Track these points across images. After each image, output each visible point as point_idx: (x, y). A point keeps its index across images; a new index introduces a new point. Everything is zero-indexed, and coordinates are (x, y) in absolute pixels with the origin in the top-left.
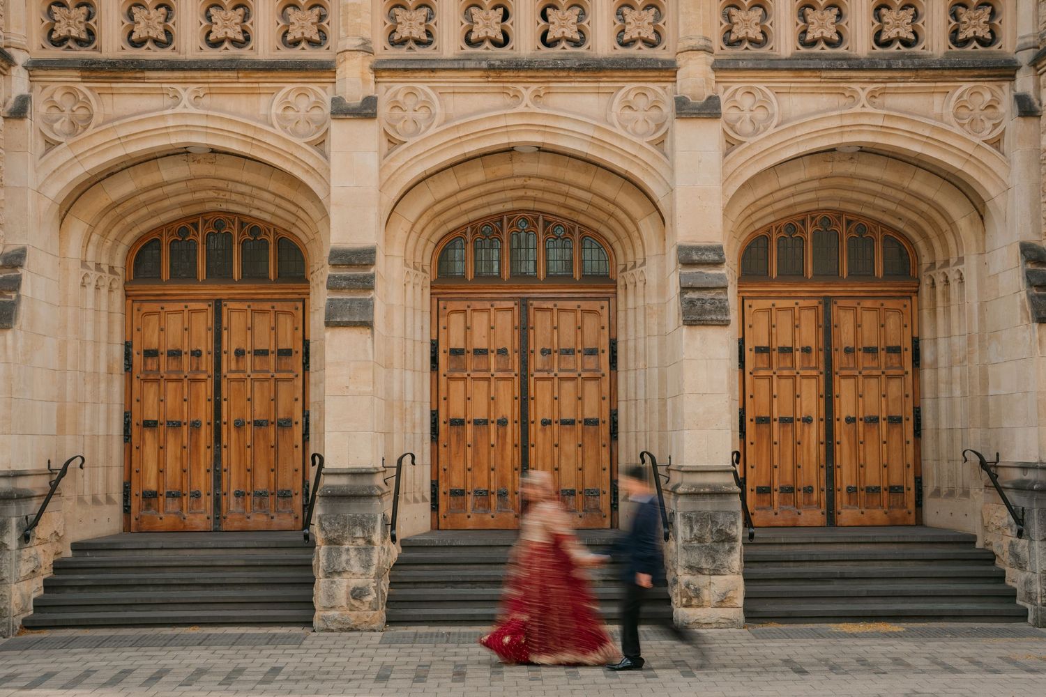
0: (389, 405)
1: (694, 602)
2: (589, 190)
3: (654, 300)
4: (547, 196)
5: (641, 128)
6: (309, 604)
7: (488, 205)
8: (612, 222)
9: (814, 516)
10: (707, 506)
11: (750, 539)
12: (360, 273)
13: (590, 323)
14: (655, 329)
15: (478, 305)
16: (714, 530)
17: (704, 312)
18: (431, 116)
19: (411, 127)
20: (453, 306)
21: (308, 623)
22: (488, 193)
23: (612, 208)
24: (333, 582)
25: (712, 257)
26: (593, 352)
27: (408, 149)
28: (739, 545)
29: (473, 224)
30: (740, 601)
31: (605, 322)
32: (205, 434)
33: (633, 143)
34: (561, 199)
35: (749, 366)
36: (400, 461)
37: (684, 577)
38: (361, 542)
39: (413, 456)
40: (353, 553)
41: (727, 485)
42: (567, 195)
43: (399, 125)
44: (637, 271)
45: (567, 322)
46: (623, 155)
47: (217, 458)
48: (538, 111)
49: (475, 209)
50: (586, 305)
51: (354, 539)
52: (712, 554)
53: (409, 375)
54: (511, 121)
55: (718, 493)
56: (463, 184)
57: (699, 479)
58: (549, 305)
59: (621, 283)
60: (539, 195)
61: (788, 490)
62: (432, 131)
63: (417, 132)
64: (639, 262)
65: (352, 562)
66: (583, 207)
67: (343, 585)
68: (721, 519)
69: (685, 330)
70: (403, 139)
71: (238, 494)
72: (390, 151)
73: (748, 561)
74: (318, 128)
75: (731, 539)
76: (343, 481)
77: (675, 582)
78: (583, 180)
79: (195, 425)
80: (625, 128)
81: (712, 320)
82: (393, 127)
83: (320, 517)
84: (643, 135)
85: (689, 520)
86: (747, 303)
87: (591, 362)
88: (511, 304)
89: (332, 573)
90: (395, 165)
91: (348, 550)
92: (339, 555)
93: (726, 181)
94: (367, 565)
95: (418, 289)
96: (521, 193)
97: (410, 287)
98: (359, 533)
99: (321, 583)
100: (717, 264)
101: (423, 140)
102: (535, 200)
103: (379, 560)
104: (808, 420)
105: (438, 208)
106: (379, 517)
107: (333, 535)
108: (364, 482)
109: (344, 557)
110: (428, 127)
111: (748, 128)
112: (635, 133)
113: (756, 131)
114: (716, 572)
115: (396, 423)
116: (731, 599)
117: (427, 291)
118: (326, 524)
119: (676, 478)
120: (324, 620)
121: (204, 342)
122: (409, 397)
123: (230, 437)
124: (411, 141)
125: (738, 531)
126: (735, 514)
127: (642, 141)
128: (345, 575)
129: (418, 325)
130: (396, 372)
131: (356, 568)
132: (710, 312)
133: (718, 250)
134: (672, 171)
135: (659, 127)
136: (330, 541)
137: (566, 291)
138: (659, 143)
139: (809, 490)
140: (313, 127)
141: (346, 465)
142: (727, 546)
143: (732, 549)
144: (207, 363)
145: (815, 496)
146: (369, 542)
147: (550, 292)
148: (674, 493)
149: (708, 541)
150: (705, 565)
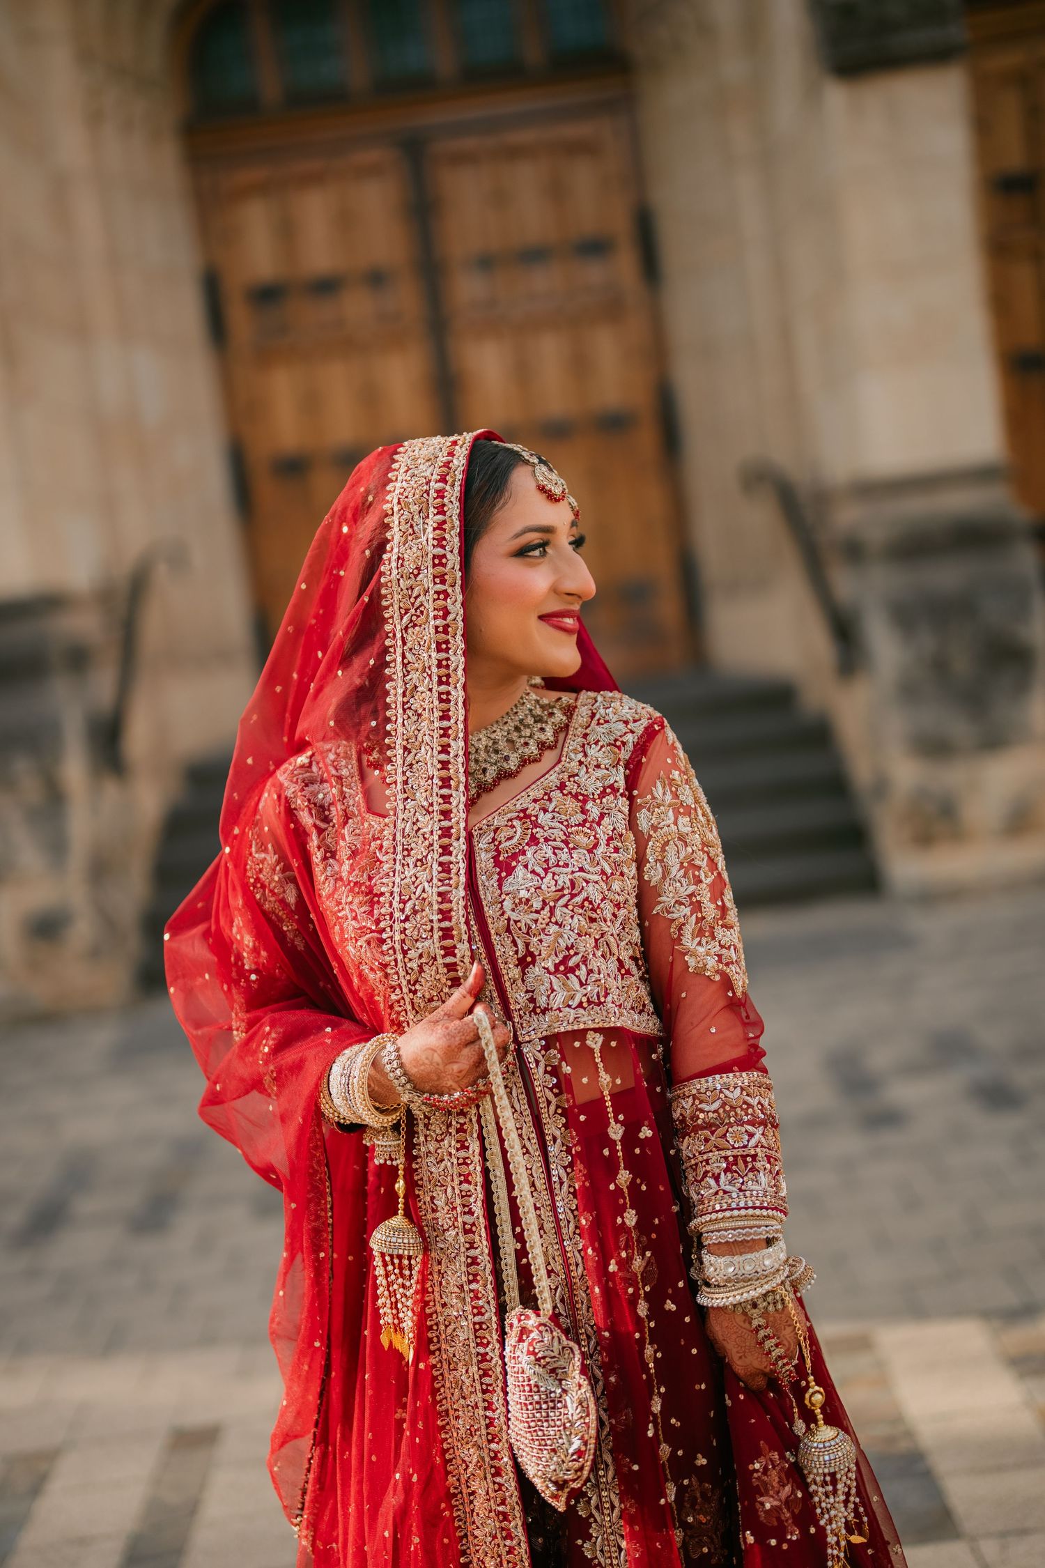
1: (942, 830)
26: (595, 248)
37: (907, 773)
58: (472, 142)
69: (836, 96)
87: (594, 273)
95: (137, 137)
97: (108, 130)
119: (848, 514)
129: (152, 231)
137: (511, 103)
148: (854, 551)
149: (962, 664)
150: (959, 728)
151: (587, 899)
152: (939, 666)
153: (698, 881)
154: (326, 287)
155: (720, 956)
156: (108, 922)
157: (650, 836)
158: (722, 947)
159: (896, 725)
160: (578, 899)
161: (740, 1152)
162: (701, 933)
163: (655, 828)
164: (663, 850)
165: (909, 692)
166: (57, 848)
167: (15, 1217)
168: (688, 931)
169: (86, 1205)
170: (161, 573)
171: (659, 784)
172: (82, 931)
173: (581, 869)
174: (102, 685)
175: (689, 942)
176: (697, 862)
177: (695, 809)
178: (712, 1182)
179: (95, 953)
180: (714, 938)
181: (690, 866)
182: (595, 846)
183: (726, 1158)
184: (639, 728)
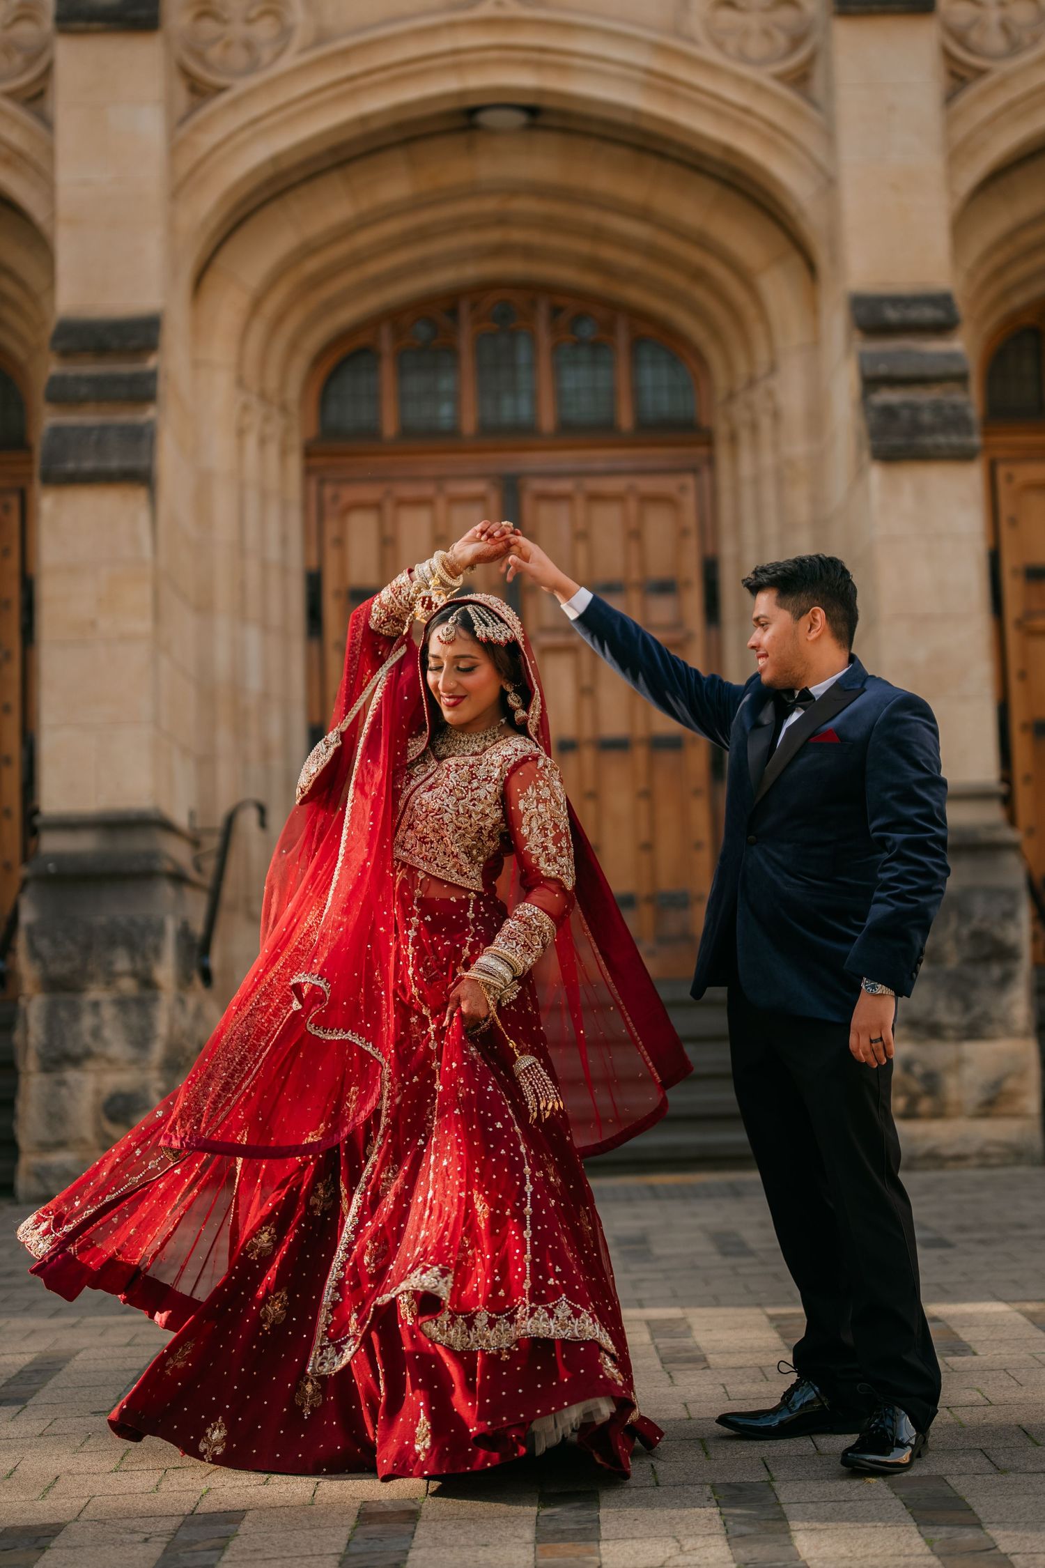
0: (207, 695)
1: (925, 1105)
2: (644, 214)
3: (798, 448)
4: (556, 241)
5: (756, 47)
7: (423, 266)
8: (700, 294)
12: (124, 368)
13: (658, 526)
14: (802, 510)
15: (408, 491)
16: (965, 932)
17: (917, 428)
18: (285, 33)
19: (239, 58)
20: (352, 494)
22: (421, 234)
23: (696, 256)
24: (62, 1083)
25: (929, 314)
26: (666, 587)
27: (235, 104)
28: (1026, 966)
29: (393, 316)
30: (1033, 1102)
31: (690, 517)
33: (740, 80)
34: (583, 247)
35: (1013, 609)
36: (231, 820)
38: (128, 985)
39: (262, 810)
40: (108, 1012)
41: (992, 827)
42: (598, 234)
43: (214, 53)
44: (758, 396)
45: (608, 522)
46: (719, 109)
48: (527, 13)
49: (396, 275)
50: (648, 485)
51: (111, 978)
52: (962, 989)
53: (253, 636)
54: (467, 39)
55: (970, 846)
56: (365, 204)
58: (565, 486)
59: (722, 429)
60: (534, 237)
62: (288, 61)
63: (254, 66)
64: (761, 370)
65: (108, 1033)
66: (634, 261)
67: (86, 1089)
68: (979, 906)
69: (876, 474)
70: (221, 80)
72: (193, 110)
74: (30, 61)
75: (1005, 953)
76: (85, 843)
78: (632, 189)
80: (720, 46)
81: (938, 447)
82: (200, 57)
83: (30, 930)
84: (760, 63)
86: (1002, 471)
87: (663, 607)
88: (478, 487)
89: (59, 1059)
90: (207, 140)
91: (96, 1005)
92: (76, 1016)
93: (956, 155)
94: (142, 1039)
95: (273, 450)
96: (493, 236)
97: (251, 442)
98: (122, 962)
99: (34, 1085)
100: (943, 328)
101: (270, 84)
102: (528, 252)
103: (171, 1028)
105: (312, 265)
106: (171, 927)
107: (59, 969)
108: (138, 843)
109: (87, 1021)
110: (278, 55)
111: (997, 42)
112: (743, 58)
113: (1015, 48)
114: (973, 1032)
115: (224, 738)
116: (1013, 1096)
117: (295, 463)
118: (44, 944)
120: (41, 1174)
122: (254, 683)
124: (241, 86)
125: (1023, 933)
126: (1012, 895)
127: (762, 76)
128: (90, 1065)
129: (273, 529)
130: (223, 625)
131: (117, 1045)
132: (932, 430)
133: (943, 301)
134: (829, 135)
135: (797, 41)
136: (54, 985)
137: (600, 457)
138: (800, 79)
140: (18, 60)
141: (92, 803)
142: (996, 971)
143: (1006, 980)
146: (148, 983)
147: (567, 459)
150: (947, 1017)
151: (442, 818)
153: (546, 836)
155: (559, 871)
157: (524, 813)
158: (560, 866)
160: (438, 817)
161: (530, 945)
162: (549, 860)
163: (527, 809)
164: (530, 820)
168: (542, 860)
170: (249, 819)
171: (530, 788)
173: (448, 806)
175: (543, 864)
176: (547, 826)
177: (550, 800)
178: (515, 944)
180: (556, 862)
181: (543, 829)
182: (463, 799)
183: (525, 942)
184: (520, 755)
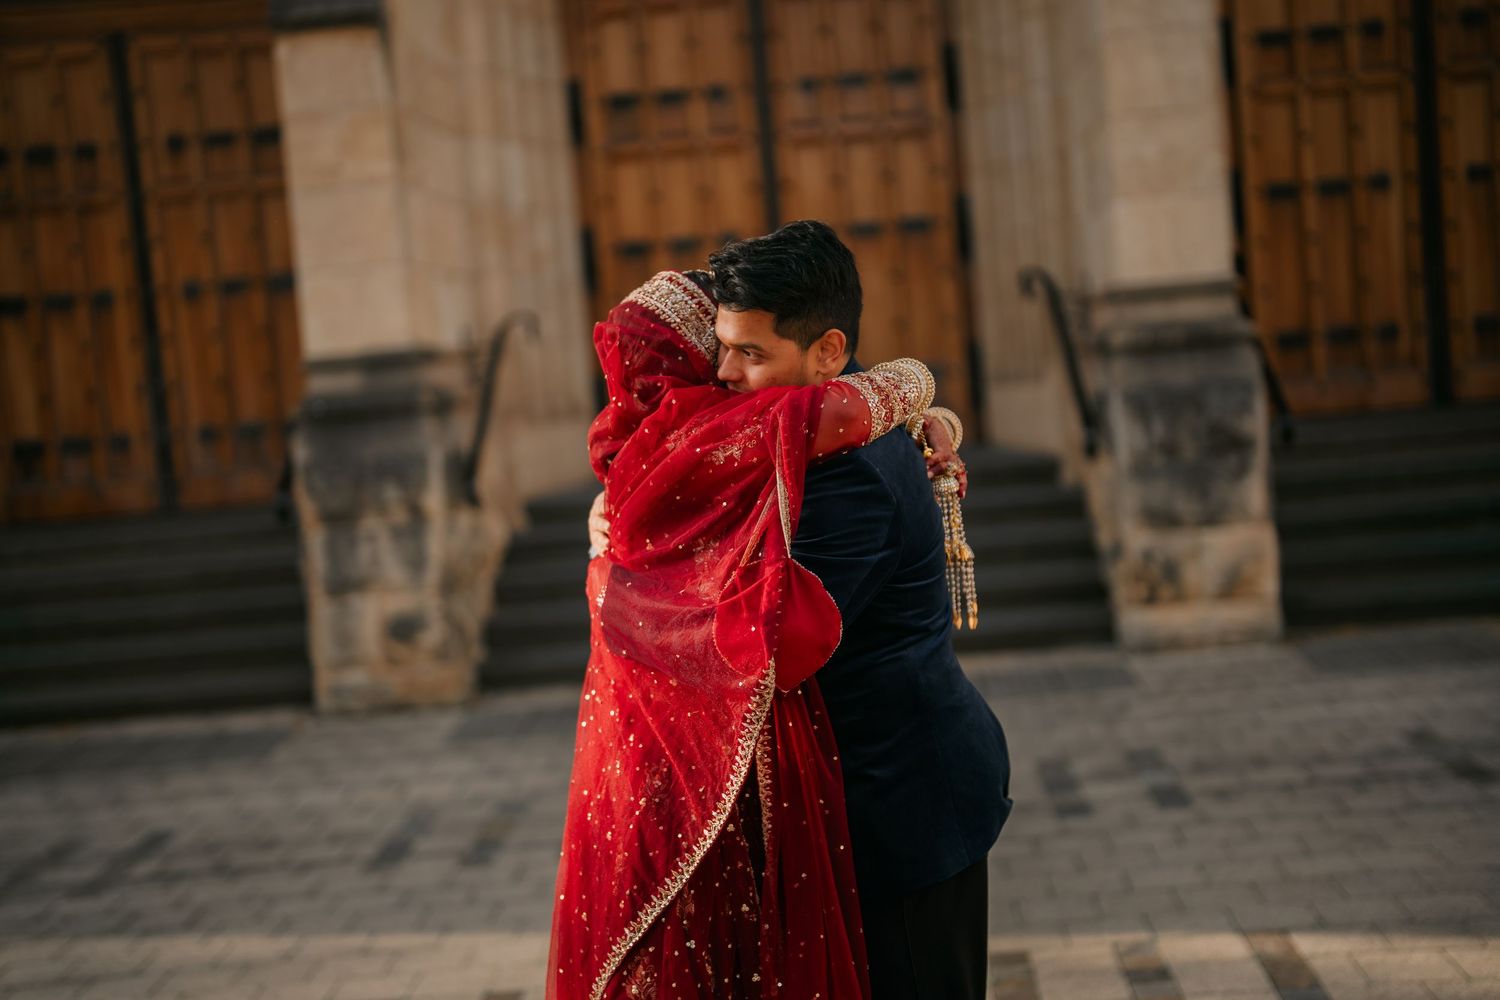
1: (1165, 591)
6: (298, 655)
9: (1403, 387)
10: (1181, 373)
11: (1284, 440)
13: (898, 19)
16: (1201, 425)
21: (302, 697)
24: (346, 608)
26: (907, 76)
28: (1260, 458)
30: (1269, 584)
32: (124, 320)
35: (1246, 73)
37: (1137, 539)
38: (399, 515)
39: (533, 322)
40: (384, 540)
41: (1223, 320)
47: (154, 367)
51: (382, 510)
52: (1198, 480)
53: (515, 153)
55: (1202, 341)
57: (1157, 313)
61: (1345, 337)
65: (384, 560)
67: (371, 613)
68: (1215, 399)
71: (209, 435)
73: (1282, 491)
75: (1239, 445)
76: (347, 384)
77: (1118, 550)
79: (102, 302)
83: (307, 466)
85: (1141, 406)
87: (904, 98)
89: (343, 586)
91: (372, 536)
92: (355, 548)
98: (393, 496)
99: (322, 611)
104: (1380, 183)
106: (437, 454)
107: (336, 503)
108: (397, 380)
109: (365, 552)
114: (1212, 519)
116: (1248, 579)
118: (320, 478)
119: (1104, 318)
120: (335, 689)
121: (100, 127)
122: (518, 196)
123: (175, 319)
125: (1257, 423)
126: (1246, 385)
128: (372, 590)
129: (529, 46)
130: (482, 145)
131: (393, 569)
136: (332, 516)
139: (1389, 333)
142: (1232, 460)
143: (1241, 472)
144: (110, 170)
145: (1404, 344)
146: (417, 512)
148: (1103, 349)
149: (1189, 451)
150: (1185, 505)
152: (1170, 449)
154: (672, 99)
156: (455, 626)
159: (1131, 497)
165: (1141, 470)
166: (416, 563)
167: (368, 850)
169: (424, 844)
170: (518, 333)
172: (433, 635)
174: (462, 428)
179: (442, 654)
